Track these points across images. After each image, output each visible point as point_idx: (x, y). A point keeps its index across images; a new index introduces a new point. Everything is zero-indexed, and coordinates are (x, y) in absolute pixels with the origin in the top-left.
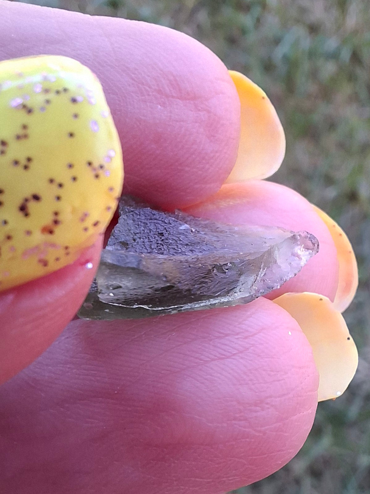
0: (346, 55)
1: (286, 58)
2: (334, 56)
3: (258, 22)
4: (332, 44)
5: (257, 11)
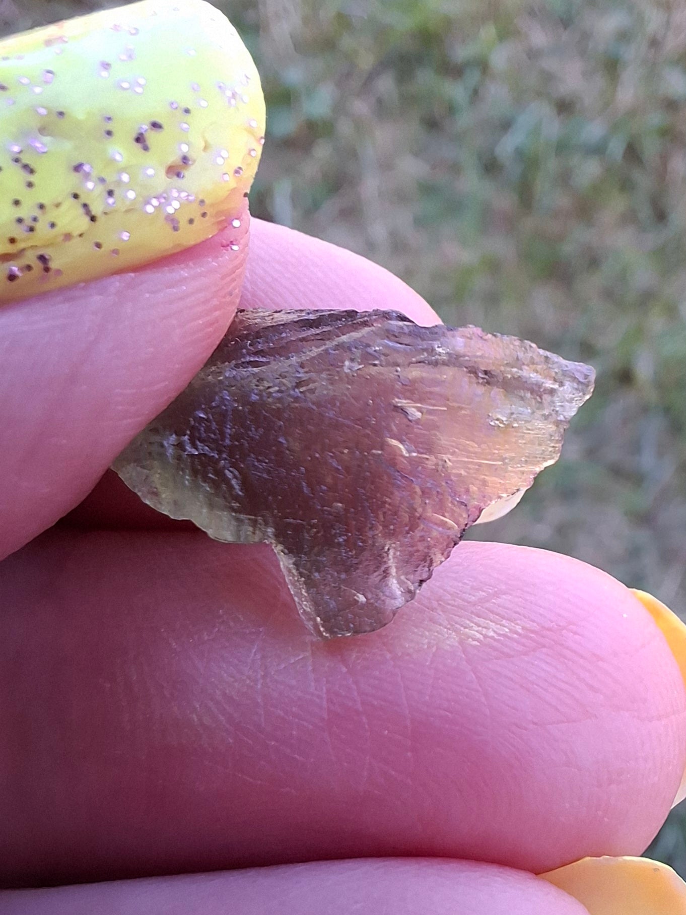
0: (617, 148)
1: (519, 153)
2: (598, 150)
3: (475, 95)
4: (594, 130)
5: (473, 77)
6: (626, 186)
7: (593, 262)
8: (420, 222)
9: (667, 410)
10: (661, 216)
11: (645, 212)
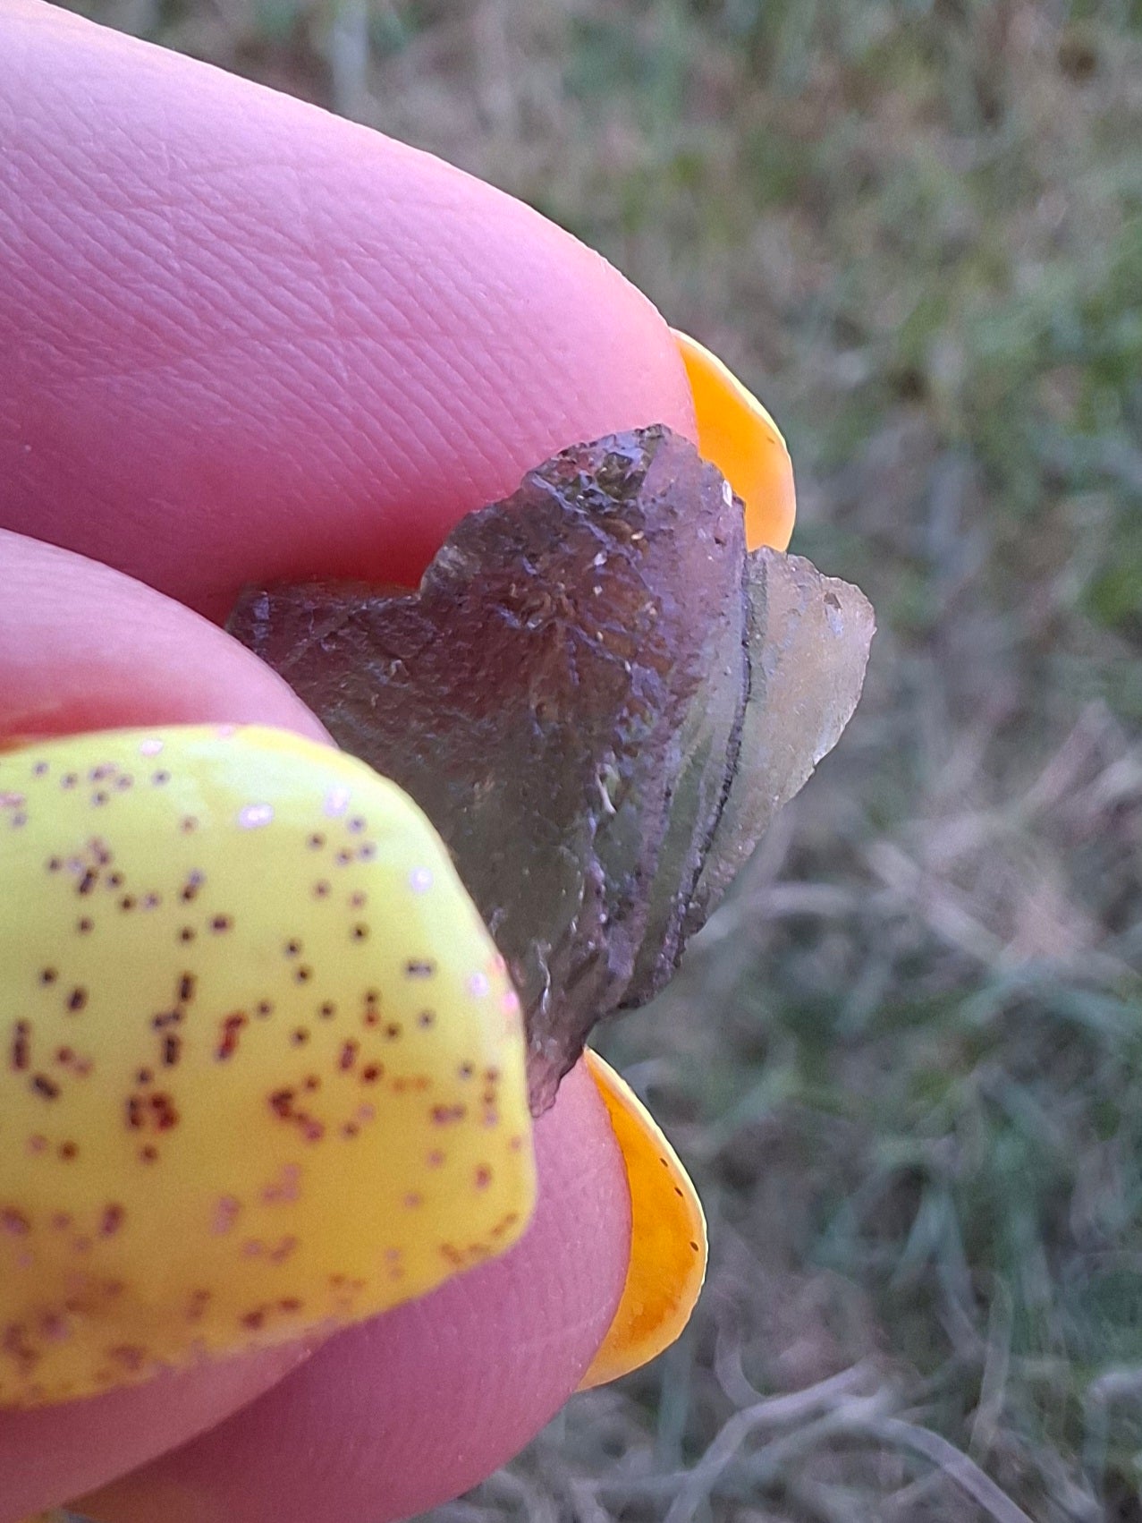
6: (933, 53)
7: (867, 179)
8: (573, 90)
9: (979, 448)
10: (990, 111)
11: (964, 103)
